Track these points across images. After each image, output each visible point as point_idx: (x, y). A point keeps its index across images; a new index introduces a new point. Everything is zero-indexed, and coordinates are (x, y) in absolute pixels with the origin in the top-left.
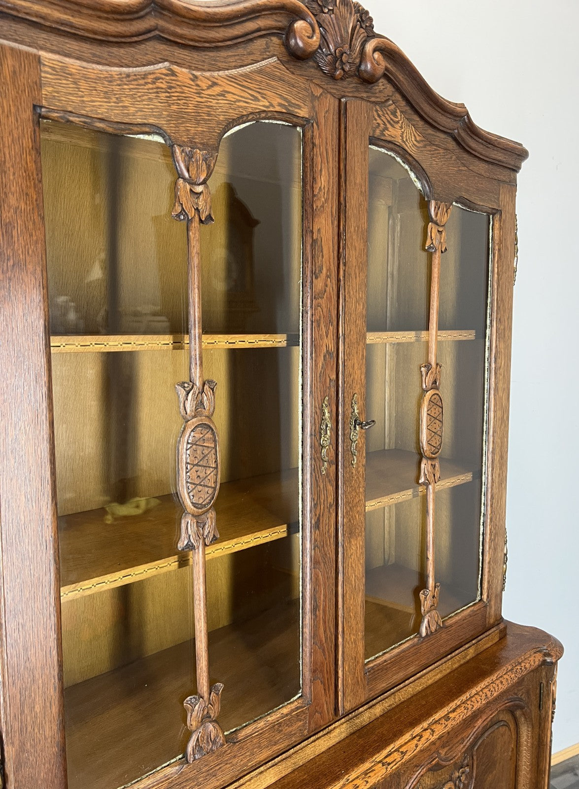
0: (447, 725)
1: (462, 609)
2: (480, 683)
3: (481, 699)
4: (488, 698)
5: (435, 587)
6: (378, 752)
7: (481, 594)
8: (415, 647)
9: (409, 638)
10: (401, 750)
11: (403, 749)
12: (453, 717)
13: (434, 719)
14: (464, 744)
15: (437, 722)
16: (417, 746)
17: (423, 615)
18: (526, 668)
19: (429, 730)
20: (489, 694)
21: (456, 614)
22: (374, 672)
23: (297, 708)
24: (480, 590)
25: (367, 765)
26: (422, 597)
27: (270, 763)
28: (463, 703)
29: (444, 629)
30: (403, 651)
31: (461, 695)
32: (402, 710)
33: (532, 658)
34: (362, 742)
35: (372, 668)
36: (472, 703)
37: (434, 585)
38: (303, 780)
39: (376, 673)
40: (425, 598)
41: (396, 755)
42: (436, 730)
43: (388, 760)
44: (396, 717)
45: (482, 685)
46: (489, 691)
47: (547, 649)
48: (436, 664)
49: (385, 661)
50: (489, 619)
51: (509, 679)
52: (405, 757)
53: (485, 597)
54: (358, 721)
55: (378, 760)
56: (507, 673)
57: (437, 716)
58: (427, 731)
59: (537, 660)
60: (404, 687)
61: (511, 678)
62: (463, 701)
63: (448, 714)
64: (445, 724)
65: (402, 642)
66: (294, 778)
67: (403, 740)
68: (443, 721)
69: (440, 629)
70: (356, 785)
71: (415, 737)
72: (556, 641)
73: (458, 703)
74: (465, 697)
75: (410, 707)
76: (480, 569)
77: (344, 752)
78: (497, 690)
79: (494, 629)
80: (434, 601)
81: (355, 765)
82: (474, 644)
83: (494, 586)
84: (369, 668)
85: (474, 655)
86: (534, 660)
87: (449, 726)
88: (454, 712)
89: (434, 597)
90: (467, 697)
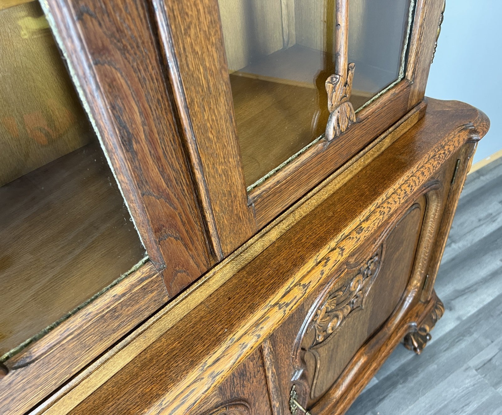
0: (359, 239)
1: (381, 93)
2: (398, 178)
3: (399, 198)
4: (407, 195)
5: (348, 70)
6: (273, 293)
7: (405, 71)
8: (319, 156)
9: (310, 144)
10: (302, 283)
11: (305, 281)
12: (367, 226)
13: (344, 234)
14: (376, 244)
15: (347, 237)
16: (322, 274)
17: (331, 112)
18: (449, 152)
19: (338, 250)
20: (408, 190)
21: (373, 101)
22: (263, 200)
23: (141, 280)
24: (403, 65)
25: (259, 314)
26: (328, 86)
27: (119, 344)
28: (379, 207)
29: (358, 125)
30: (303, 164)
31: (376, 198)
32: (304, 227)
33: (456, 139)
34: (253, 280)
35: (259, 196)
36: (389, 206)
37: (346, 68)
38: (173, 350)
39: (265, 200)
40: (334, 88)
41: (297, 291)
42: (345, 247)
43: (287, 300)
44: (296, 239)
45: (401, 181)
46: (409, 186)
47: (473, 126)
48: (345, 166)
49: (278, 182)
50: (411, 100)
51: (431, 168)
52: (307, 291)
53: (409, 74)
54: (247, 255)
55: (272, 303)
56: (429, 161)
57: (346, 231)
58: (335, 251)
59: (461, 139)
60: (306, 201)
61: (434, 167)
62: (379, 204)
63: (360, 224)
64: (356, 237)
65: (301, 151)
66: (159, 349)
67: (305, 269)
68: (354, 234)
69: (352, 126)
70: (244, 344)
71: (320, 262)
72: (482, 114)
73: (372, 209)
74: (381, 199)
75: (313, 222)
76: (408, 36)
77: (230, 299)
78: (417, 184)
79: (414, 110)
80: (346, 90)
81: (242, 317)
82: (390, 133)
83: (423, 59)
84: (254, 198)
85: (390, 144)
86: (459, 140)
87: (362, 239)
88: (367, 221)
89: (346, 84)
90: (383, 199)
